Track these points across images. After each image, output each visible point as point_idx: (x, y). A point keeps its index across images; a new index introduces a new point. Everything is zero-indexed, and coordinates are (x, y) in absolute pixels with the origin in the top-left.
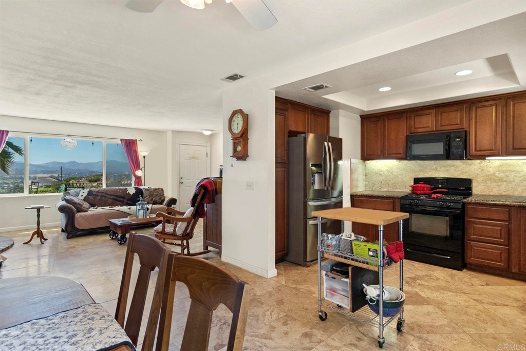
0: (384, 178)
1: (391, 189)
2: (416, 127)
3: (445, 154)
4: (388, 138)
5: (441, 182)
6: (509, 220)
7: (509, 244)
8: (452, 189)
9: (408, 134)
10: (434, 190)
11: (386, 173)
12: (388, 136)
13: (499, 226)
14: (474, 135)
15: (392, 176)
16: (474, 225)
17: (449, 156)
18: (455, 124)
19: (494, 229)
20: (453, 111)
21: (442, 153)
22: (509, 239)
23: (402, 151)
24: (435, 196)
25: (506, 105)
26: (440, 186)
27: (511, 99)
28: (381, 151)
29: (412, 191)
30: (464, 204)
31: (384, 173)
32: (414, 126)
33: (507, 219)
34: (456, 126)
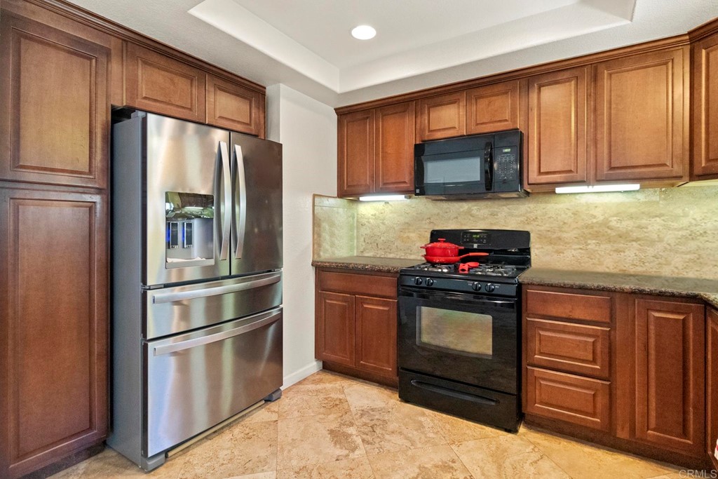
0: (368, 232)
1: (381, 254)
2: (432, 128)
3: (484, 182)
4: (383, 152)
5: (477, 238)
6: (611, 323)
7: (609, 374)
8: (496, 252)
9: (418, 143)
10: (465, 255)
11: (371, 221)
12: (383, 148)
13: (589, 336)
14: (536, 143)
15: (383, 228)
16: (542, 333)
17: (491, 186)
18: (500, 121)
19: (580, 341)
20: (498, 95)
21: (479, 180)
22: (611, 365)
23: (407, 176)
24: (466, 266)
25: (595, 78)
26: (475, 246)
27: (603, 65)
28: (372, 177)
29: (425, 256)
30: (520, 285)
31: (369, 222)
32: (429, 128)
33: (608, 320)
34: (503, 124)
